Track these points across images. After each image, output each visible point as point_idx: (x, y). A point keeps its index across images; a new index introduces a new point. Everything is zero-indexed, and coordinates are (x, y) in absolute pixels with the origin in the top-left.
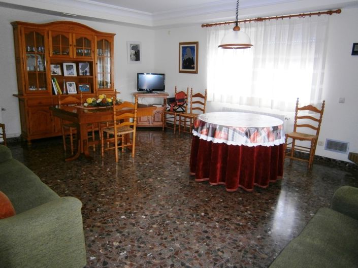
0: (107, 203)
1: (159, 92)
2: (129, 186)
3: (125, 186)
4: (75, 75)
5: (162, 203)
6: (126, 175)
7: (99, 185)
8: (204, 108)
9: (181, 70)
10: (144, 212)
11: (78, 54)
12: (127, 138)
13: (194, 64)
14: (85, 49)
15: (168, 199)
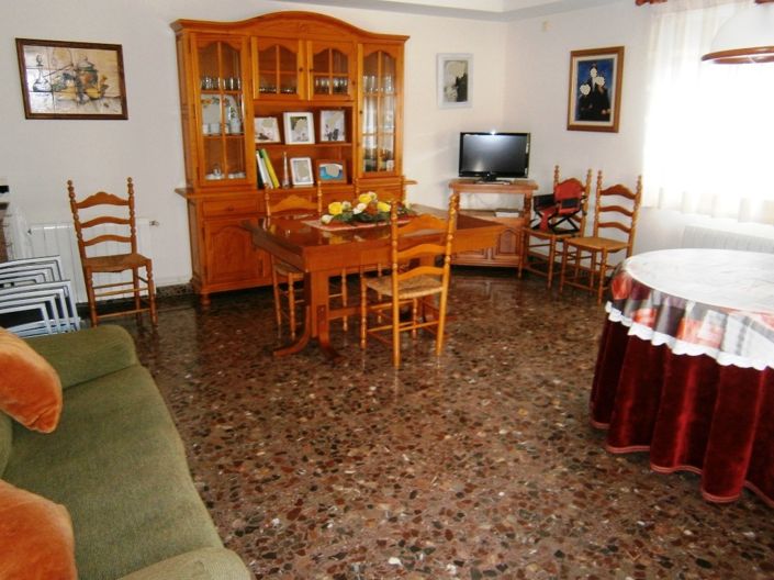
0: (358, 505)
1: (512, 179)
2: (420, 451)
3: (411, 448)
4: (311, 141)
5: (509, 520)
6: (417, 411)
7: (342, 438)
8: (633, 225)
9: (574, 122)
10: (454, 552)
11: (320, 90)
12: (426, 305)
13: (607, 106)
14: (334, 77)
15: (527, 509)
